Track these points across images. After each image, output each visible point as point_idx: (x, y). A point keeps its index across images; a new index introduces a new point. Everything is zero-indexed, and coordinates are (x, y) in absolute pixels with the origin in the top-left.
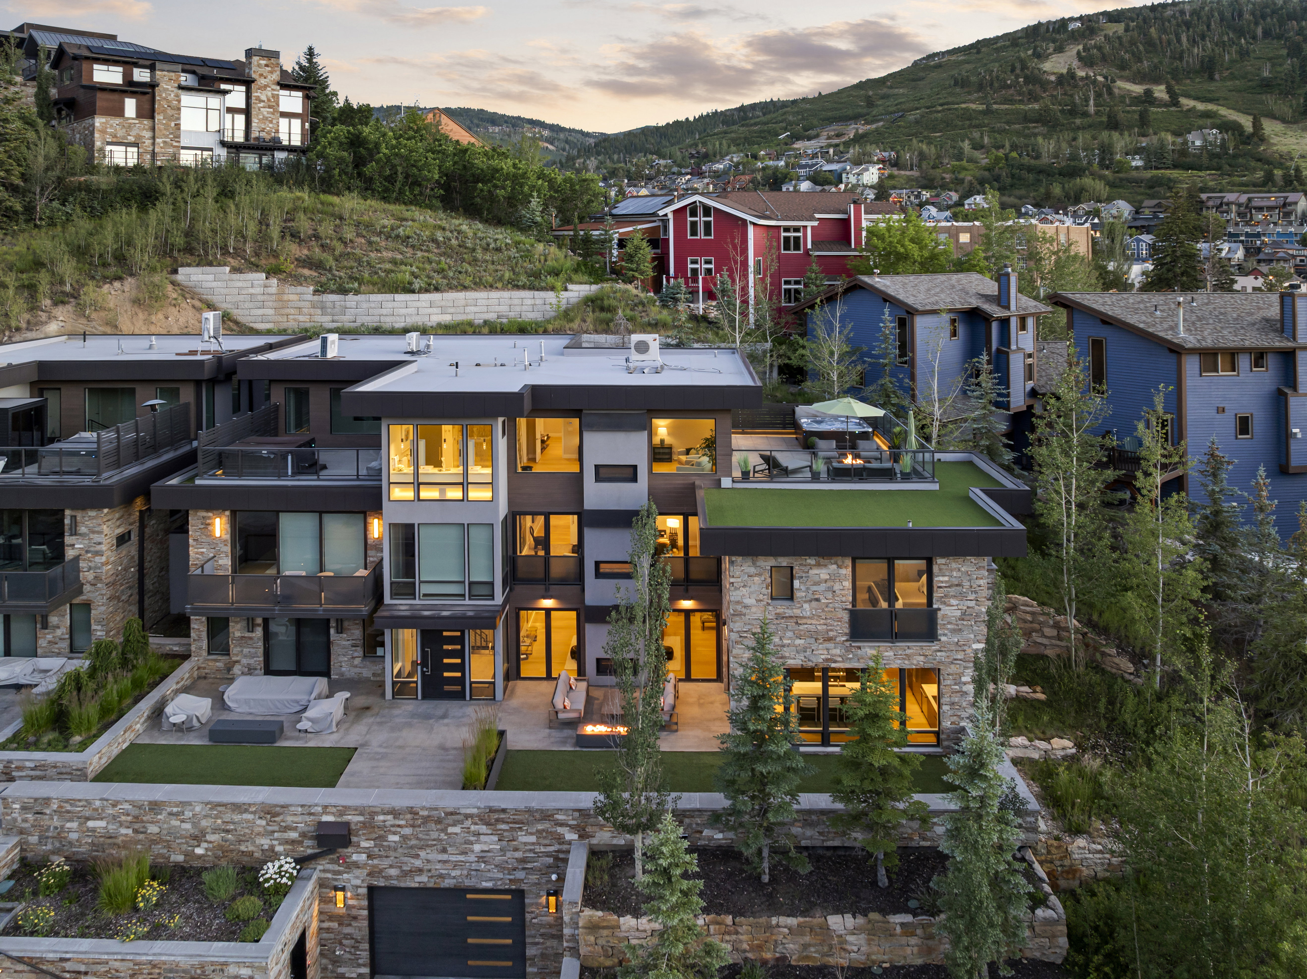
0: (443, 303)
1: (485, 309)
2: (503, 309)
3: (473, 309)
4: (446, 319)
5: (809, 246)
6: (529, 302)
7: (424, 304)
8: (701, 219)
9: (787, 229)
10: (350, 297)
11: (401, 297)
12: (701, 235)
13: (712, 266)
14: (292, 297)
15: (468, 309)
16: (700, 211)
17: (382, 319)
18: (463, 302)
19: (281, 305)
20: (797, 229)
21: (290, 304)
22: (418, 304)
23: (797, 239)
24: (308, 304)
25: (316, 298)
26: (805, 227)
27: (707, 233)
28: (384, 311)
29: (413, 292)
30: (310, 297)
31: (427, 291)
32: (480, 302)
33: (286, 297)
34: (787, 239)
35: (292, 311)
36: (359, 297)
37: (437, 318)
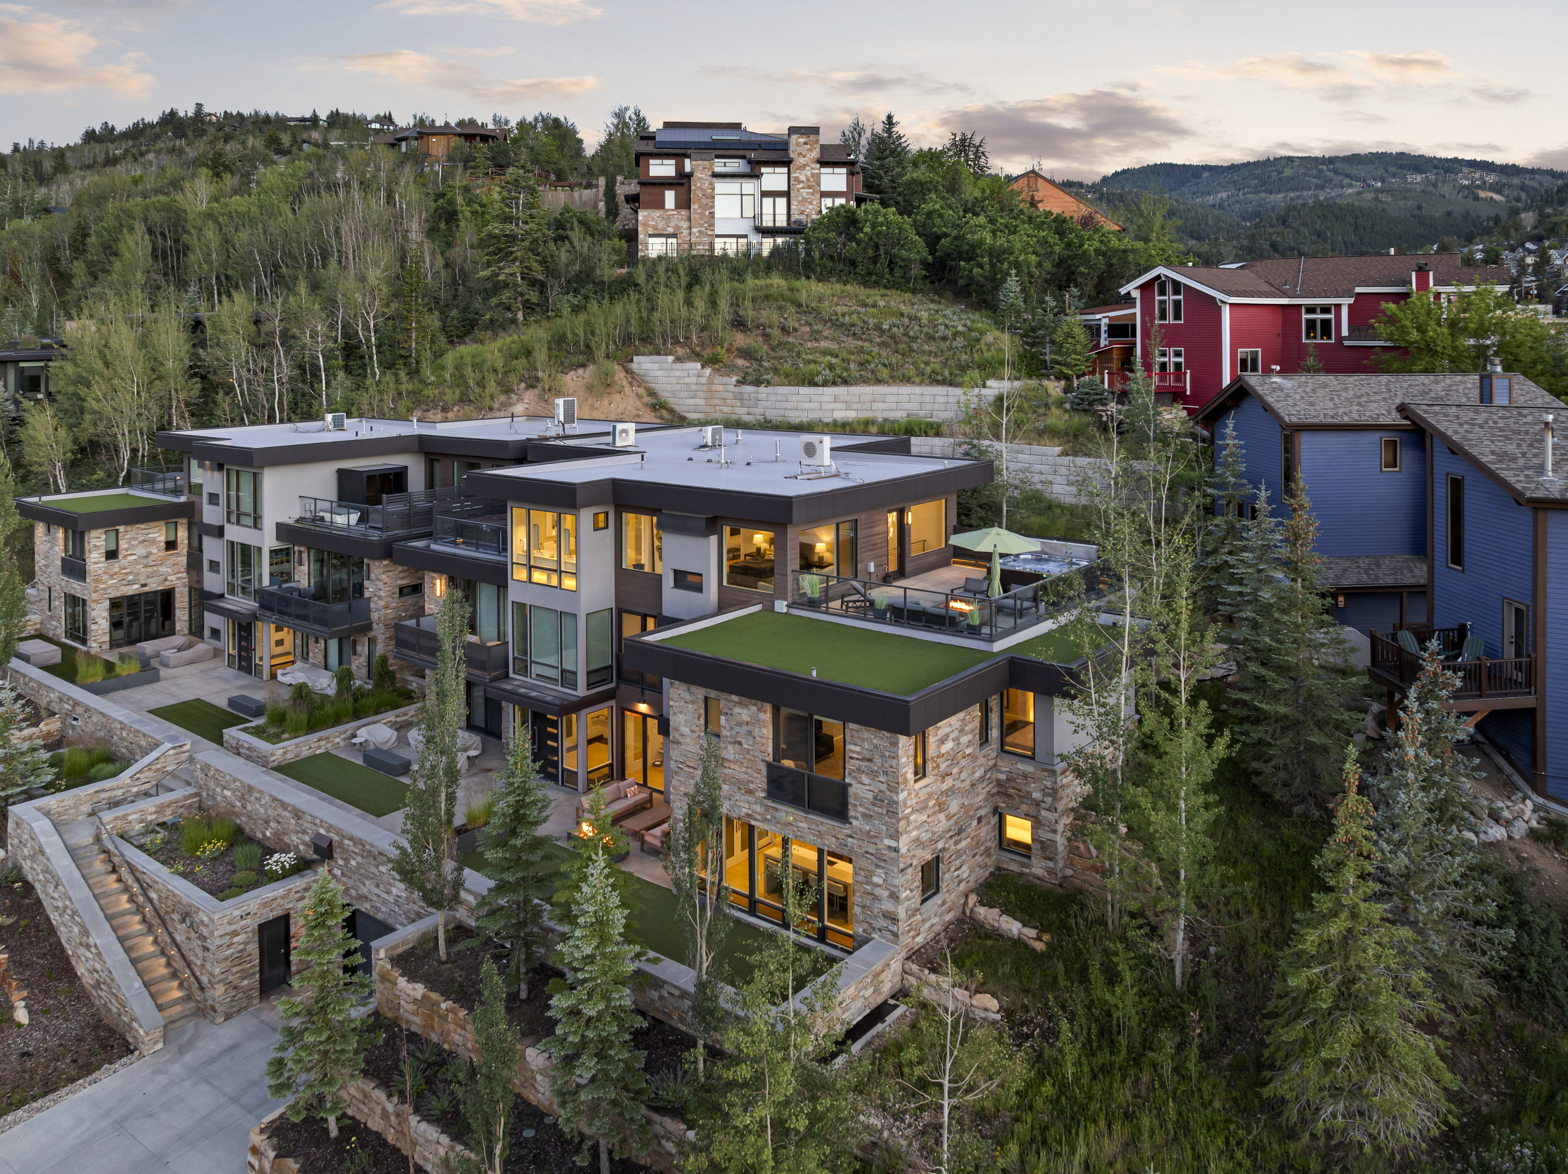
0: (848, 398)
1: (894, 406)
2: (914, 407)
3: (881, 405)
4: (851, 415)
5: (1345, 332)
6: (942, 400)
7: (827, 399)
8: (1170, 298)
9: (1311, 310)
10: (762, 388)
11: (805, 390)
12: (1170, 320)
13: (1181, 360)
14: (720, 388)
15: (876, 405)
16: (1169, 288)
17: (787, 413)
18: (869, 398)
19: (710, 395)
20: (1326, 309)
21: (717, 395)
22: (823, 398)
23: (1326, 324)
24: (730, 395)
25: (737, 389)
26: (1338, 306)
27: (1177, 316)
28: (789, 405)
29: (816, 385)
30: (732, 388)
31: (834, 384)
32: (889, 398)
33: (714, 388)
34: (1311, 324)
35: (718, 402)
36: (770, 389)
37: (841, 414)
